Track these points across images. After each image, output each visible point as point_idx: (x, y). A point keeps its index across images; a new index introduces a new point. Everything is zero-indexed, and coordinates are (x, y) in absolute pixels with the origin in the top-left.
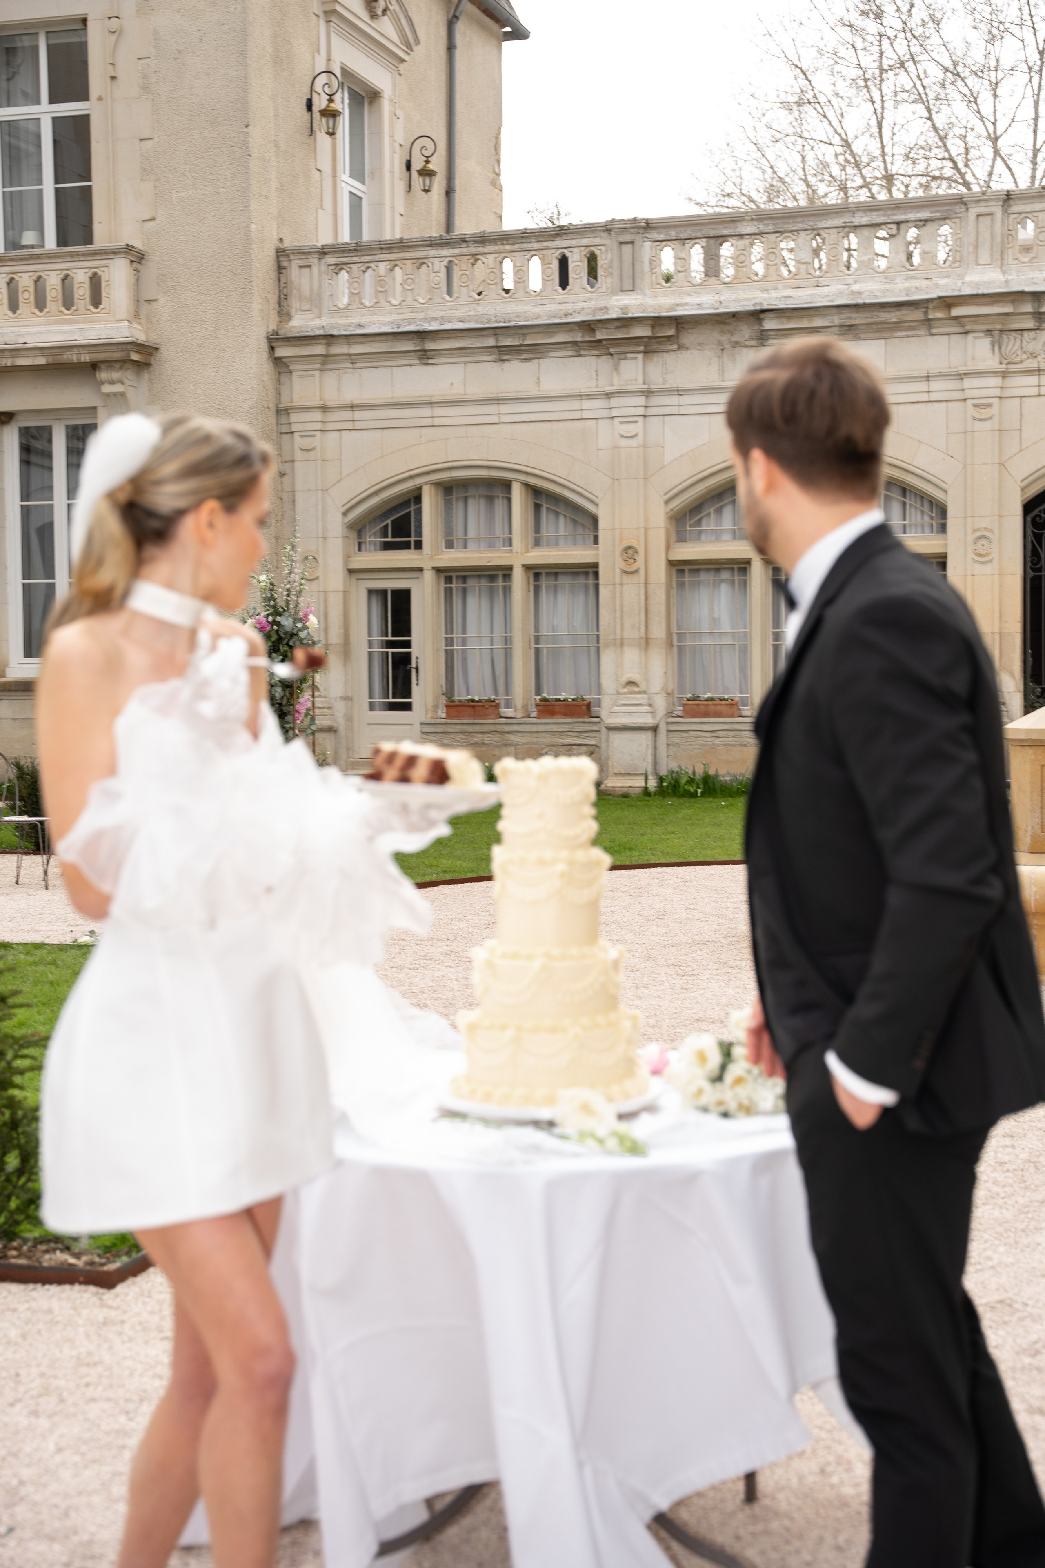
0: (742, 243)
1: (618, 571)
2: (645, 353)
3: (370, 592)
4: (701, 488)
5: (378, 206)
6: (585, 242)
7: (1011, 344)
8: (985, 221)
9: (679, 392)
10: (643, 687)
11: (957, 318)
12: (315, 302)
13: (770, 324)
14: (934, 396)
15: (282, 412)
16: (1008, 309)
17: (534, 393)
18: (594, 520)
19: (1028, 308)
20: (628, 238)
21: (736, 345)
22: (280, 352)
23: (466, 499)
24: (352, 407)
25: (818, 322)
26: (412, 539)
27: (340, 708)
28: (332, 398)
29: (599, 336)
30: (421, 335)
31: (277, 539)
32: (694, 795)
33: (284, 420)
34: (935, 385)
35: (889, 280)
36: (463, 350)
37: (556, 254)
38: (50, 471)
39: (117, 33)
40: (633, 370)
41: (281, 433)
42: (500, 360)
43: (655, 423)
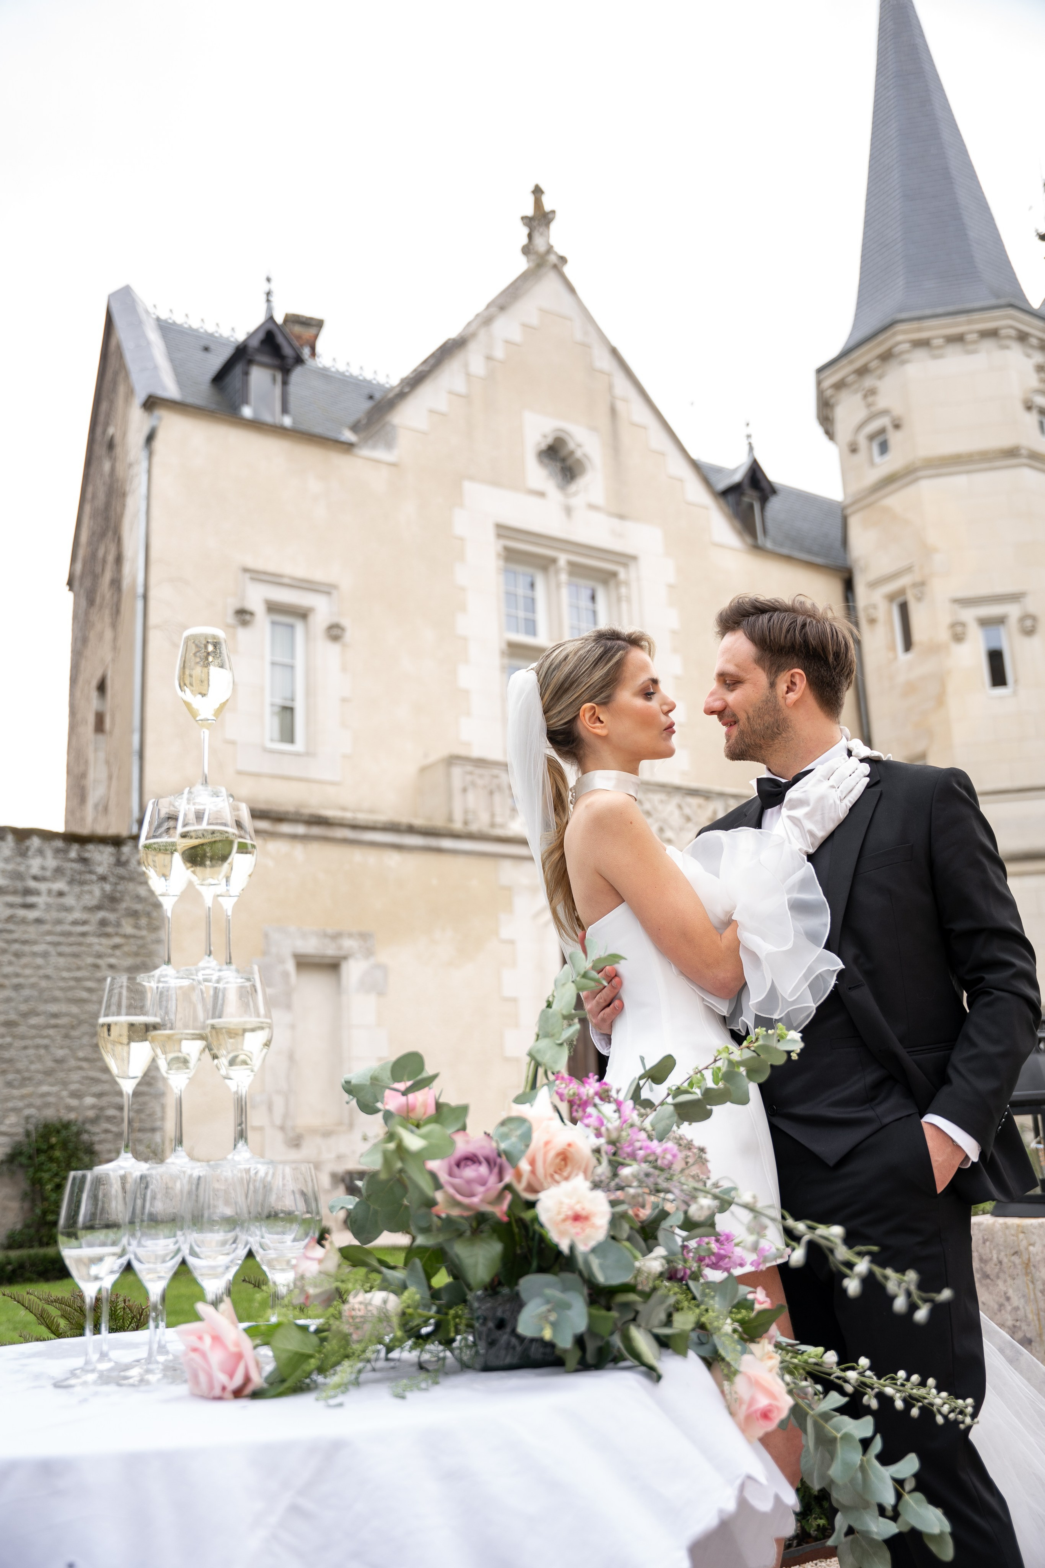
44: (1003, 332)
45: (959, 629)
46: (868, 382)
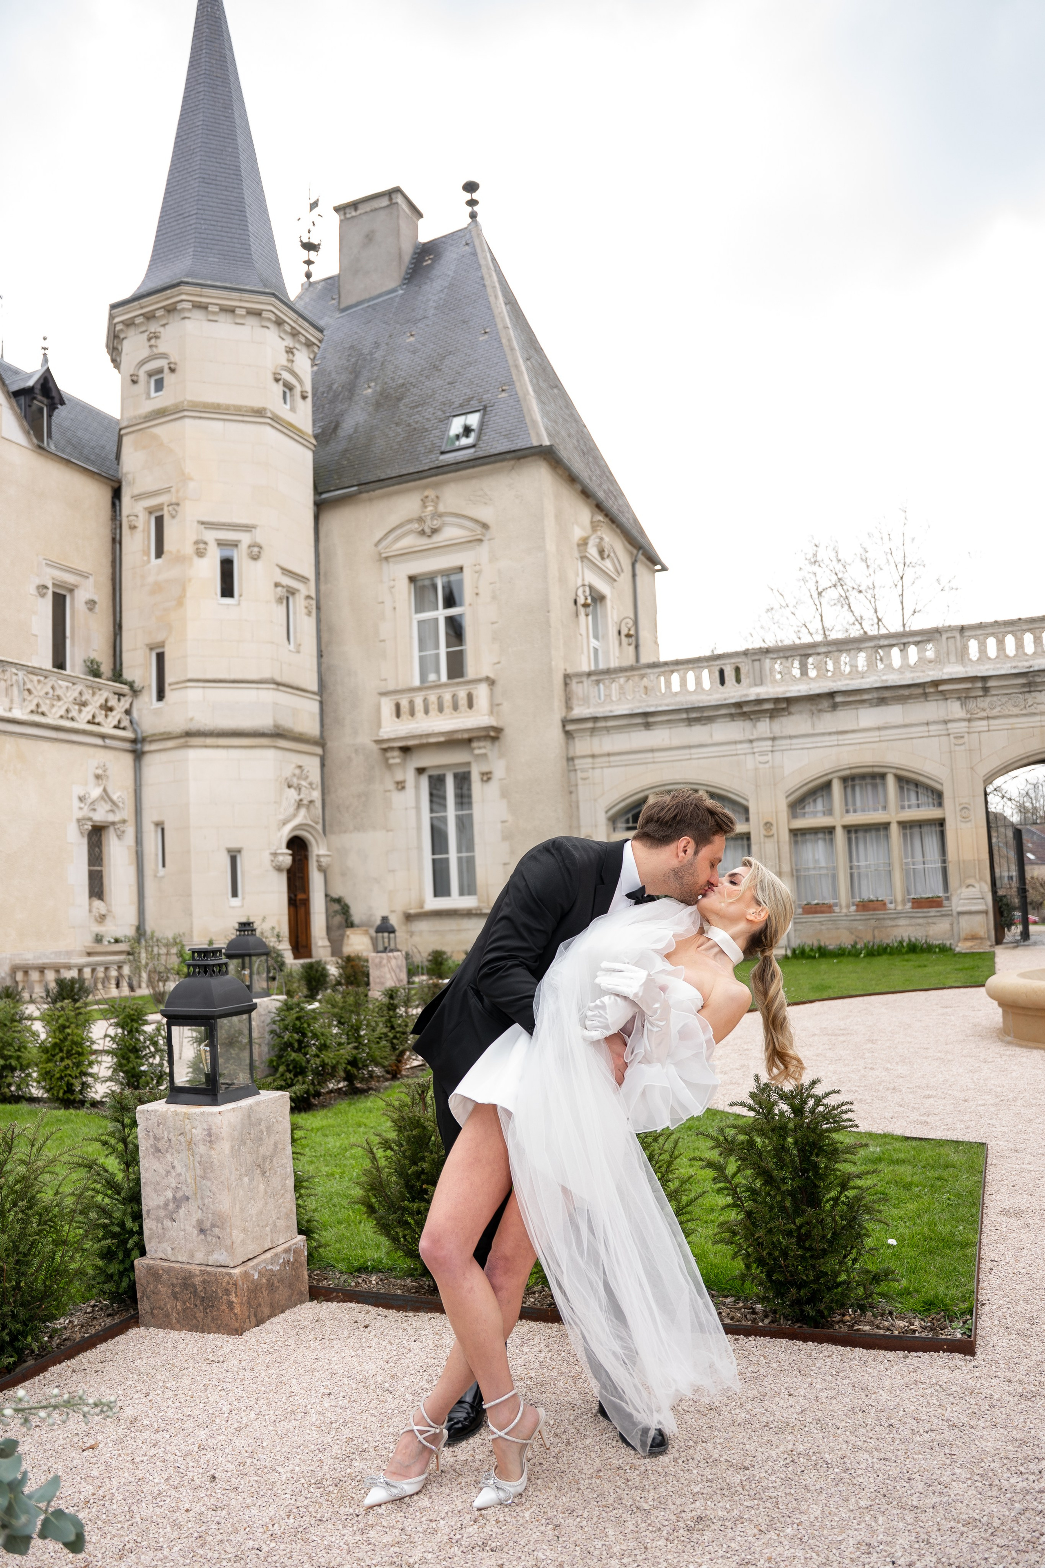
0: (819, 657)
1: (761, 836)
2: (771, 717)
4: (805, 789)
5: (607, 653)
6: (733, 661)
7: (972, 704)
8: (951, 641)
9: (790, 737)
11: (941, 691)
12: (586, 700)
13: (839, 699)
14: (932, 733)
15: (570, 759)
16: (969, 685)
17: (710, 741)
18: (746, 810)
19: (979, 685)
20: (757, 657)
21: (820, 711)
22: (569, 727)
24: (609, 755)
25: (865, 697)
28: (597, 750)
29: (746, 709)
30: (646, 714)
31: (570, 827)
32: (814, 957)
33: (570, 763)
34: (932, 727)
35: (902, 673)
36: (668, 721)
37: (718, 668)
38: (444, 798)
39: (479, 572)
40: (764, 727)
41: (570, 771)
42: (690, 725)
43: (778, 755)
44: (266, 315)
45: (202, 546)
46: (153, 327)
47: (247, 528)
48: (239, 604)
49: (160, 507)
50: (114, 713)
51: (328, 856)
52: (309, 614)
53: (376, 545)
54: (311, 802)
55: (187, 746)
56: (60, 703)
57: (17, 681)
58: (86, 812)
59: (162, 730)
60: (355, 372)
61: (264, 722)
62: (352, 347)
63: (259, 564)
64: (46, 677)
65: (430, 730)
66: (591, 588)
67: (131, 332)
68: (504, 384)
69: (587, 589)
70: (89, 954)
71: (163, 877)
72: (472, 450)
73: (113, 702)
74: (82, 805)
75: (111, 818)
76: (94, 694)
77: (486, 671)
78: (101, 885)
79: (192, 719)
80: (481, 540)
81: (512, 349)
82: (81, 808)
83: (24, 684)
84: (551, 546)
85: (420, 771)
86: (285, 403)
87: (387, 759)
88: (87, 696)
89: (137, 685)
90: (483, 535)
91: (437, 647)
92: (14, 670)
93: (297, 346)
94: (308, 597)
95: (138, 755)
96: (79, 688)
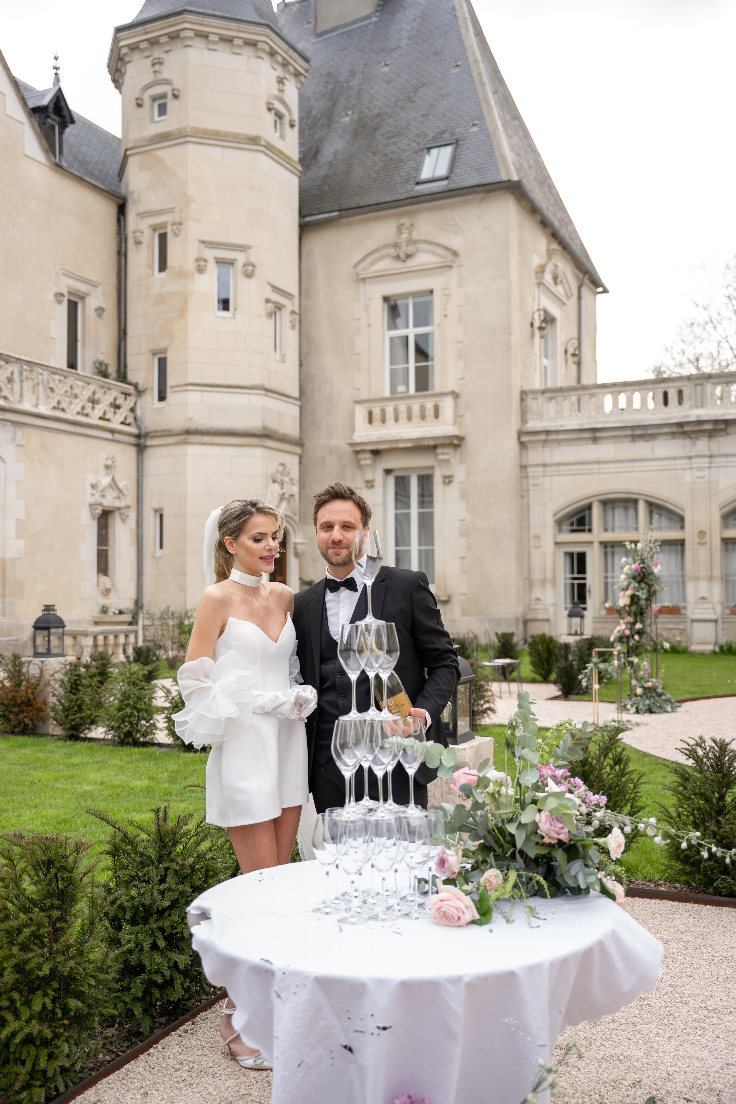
1: (696, 543)
2: (711, 437)
3: (566, 554)
5: (555, 372)
6: (677, 384)
9: (727, 456)
10: (709, 600)
12: (540, 415)
15: (523, 467)
17: (651, 456)
18: (683, 518)
20: (699, 382)
22: (524, 439)
23: (613, 508)
24: (558, 464)
26: (587, 527)
27: (551, 609)
28: (548, 460)
29: (687, 428)
30: (594, 430)
31: (521, 527)
33: (524, 470)
36: (615, 437)
37: (662, 391)
38: (408, 497)
39: (448, 296)
40: (702, 445)
41: (522, 477)
42: (633, 441)
43: (714, 471)
44: (260, 45)
45: (202, 263)
46: (157, 53)
47: (243, 248)
48: (234, 317)
49: (164, 225)
50: (121, 411)
51: (304, 544)
52: (293, 327)
53: (355, 266)
54: (292, 496)
55: (186, 443)
56: (77, 401)
57: (42, 380)
58: (97, 498)
59: (163, 427)
60: (333, 99)
61: (254, 423)
62: (329, 74)
63: (253, 281)
64: (66, 377)
65: (399, 437)
66: (545, 311)
67: (136, 56)
68: (475, 119)
69: (542, 313)
70: (96, 623)
71: (160, 558)
72: (445, 183)
73: (120, 401)
74: (94, 492)
75: (117, 504)
76: (105, 393)
77: (452, 386)
78: (106, 562)
79: (191, 419)
80: (450, 267)
81: (483, 84)
82: (93, 495)
83: (48, 382)
84: (514, 274)
85: (388, 472)
86: (276, 131)
87: (358, 461)
88: (98, 396)
89: (141, 387)
90: (453, 261)
91: (407, 362)
92: (40, 371)
93: (287, 76)
94: (293, 312)
95: (141, 449)
96: (93, 387)
